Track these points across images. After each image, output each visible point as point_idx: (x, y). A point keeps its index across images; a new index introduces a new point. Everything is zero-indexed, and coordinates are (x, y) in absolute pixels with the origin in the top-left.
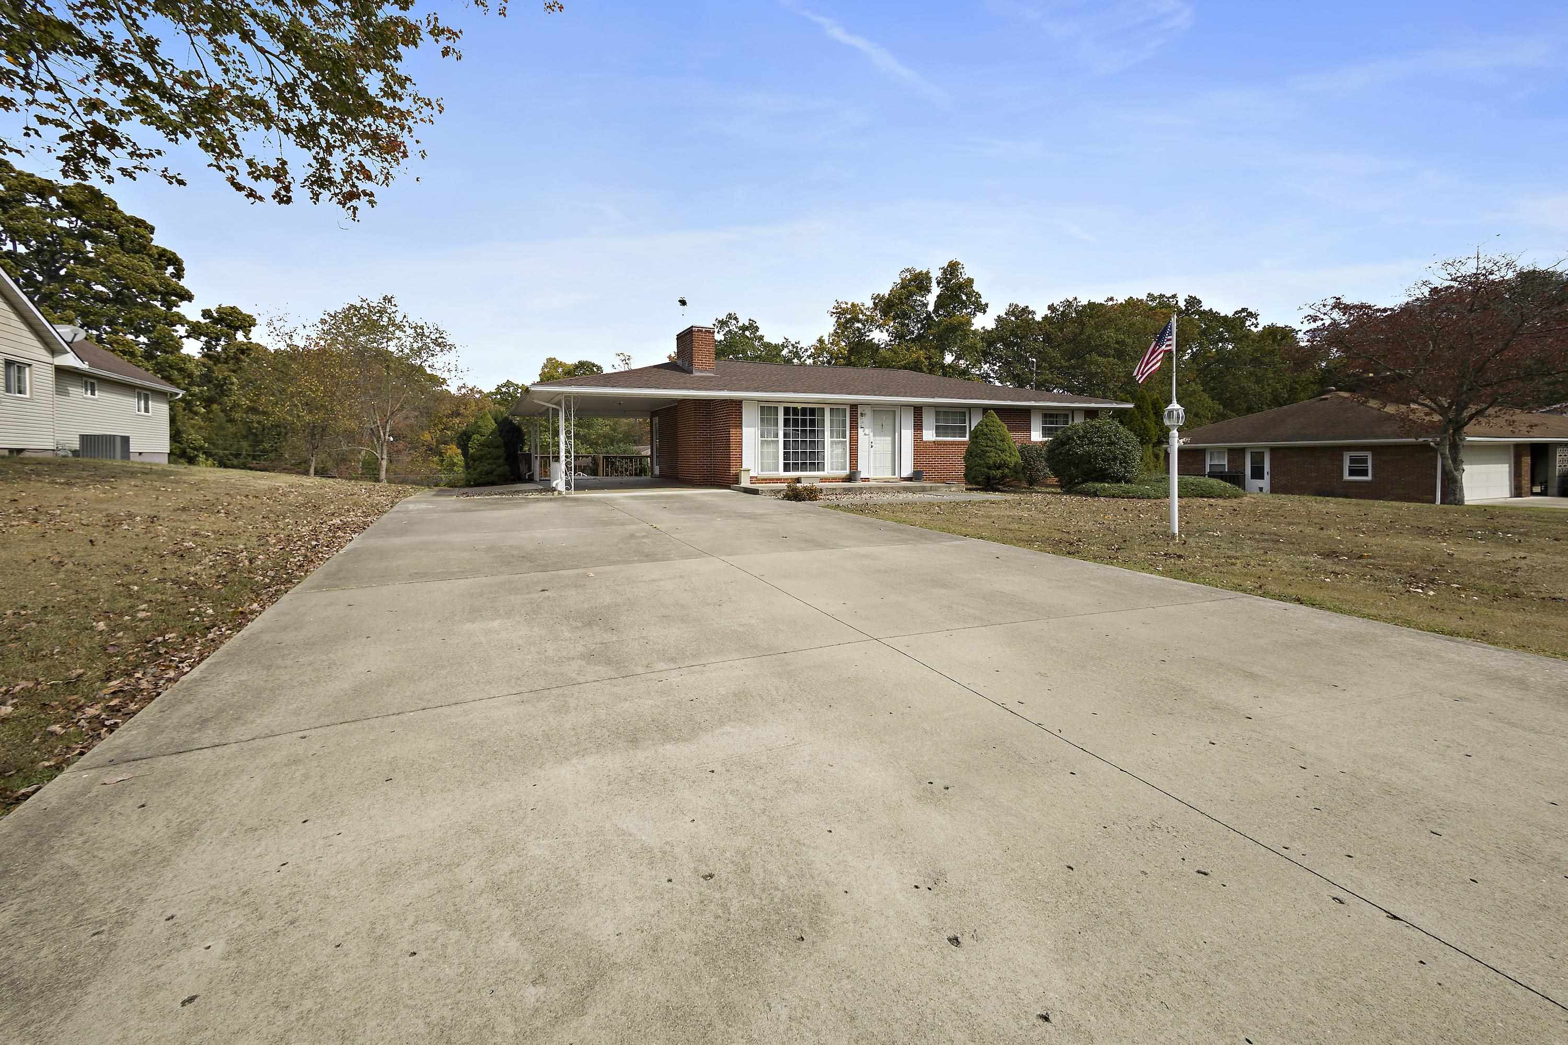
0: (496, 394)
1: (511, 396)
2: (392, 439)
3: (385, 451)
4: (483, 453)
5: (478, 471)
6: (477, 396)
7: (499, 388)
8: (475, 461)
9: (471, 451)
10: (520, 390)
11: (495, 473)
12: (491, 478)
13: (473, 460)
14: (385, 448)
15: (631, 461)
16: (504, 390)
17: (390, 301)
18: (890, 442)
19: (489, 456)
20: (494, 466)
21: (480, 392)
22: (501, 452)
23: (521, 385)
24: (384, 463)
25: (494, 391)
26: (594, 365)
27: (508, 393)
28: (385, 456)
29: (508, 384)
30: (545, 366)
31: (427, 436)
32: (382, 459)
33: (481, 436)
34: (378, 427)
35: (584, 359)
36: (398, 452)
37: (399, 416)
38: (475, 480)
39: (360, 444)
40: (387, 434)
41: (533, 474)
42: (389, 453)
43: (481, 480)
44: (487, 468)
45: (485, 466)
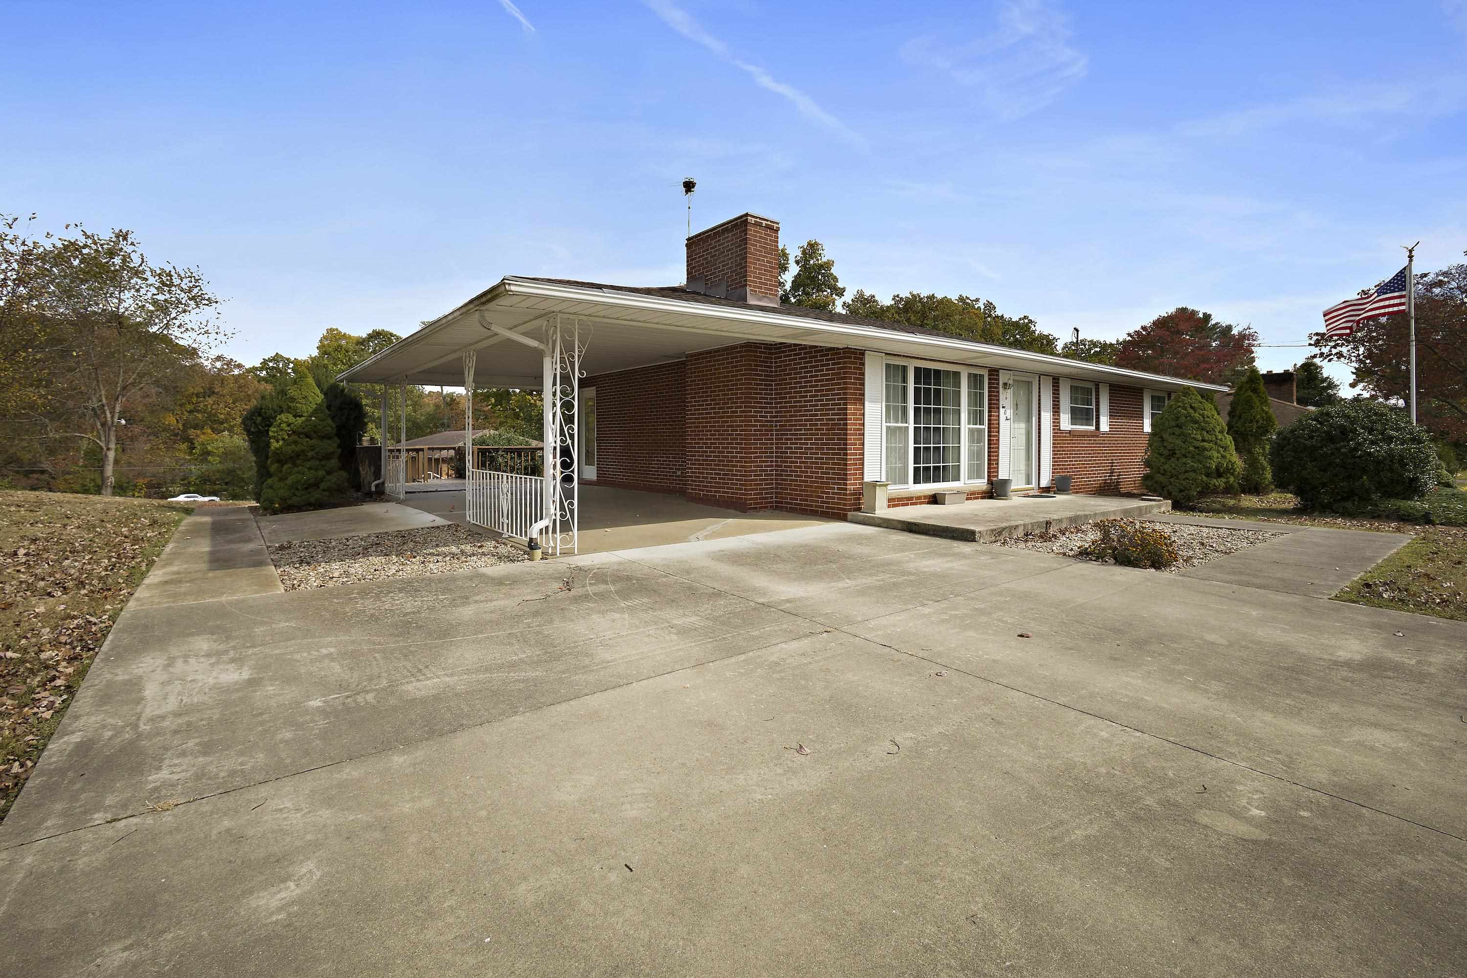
0: (261, 369)
1: (280, 372)
2: (123, 422)
3: (113, 439)
4: (298, 448)
5: (289, 481)
6: (236, 372)
7: (265, 362)
8: (281, 462)
9: (275, 445)
10: (291, 365)
11: (323, 486)
12: (316, 495)
13: (278, 461)
14: (112, 434)
15: (519, 456)
16: (271, 364)
17: (125, 239)
18: (1023, 431)
19: (310, 454)
20: (321, 473)
21: (240, 366)
22: (332, 446)
23: (293, 359)
24: (111, 455)
25: (258, 365)
26: (392, 335)
27: (277, 369)
28: (112, 446)
29: (277, 358)
30: (325, 338)
31: (171, 420)
32: (108, 449)
33: (295, 416)
34: (103, 406)
35: (379, 328)
36: (132, 439)
37: (135, 393)
38: (284, 500)
39: (79, 428)
40: (117, 415)
41: (383, 483)
42: (118, 439)
43: (295, 500)
44: (309, 476)
45: (303, 474)
